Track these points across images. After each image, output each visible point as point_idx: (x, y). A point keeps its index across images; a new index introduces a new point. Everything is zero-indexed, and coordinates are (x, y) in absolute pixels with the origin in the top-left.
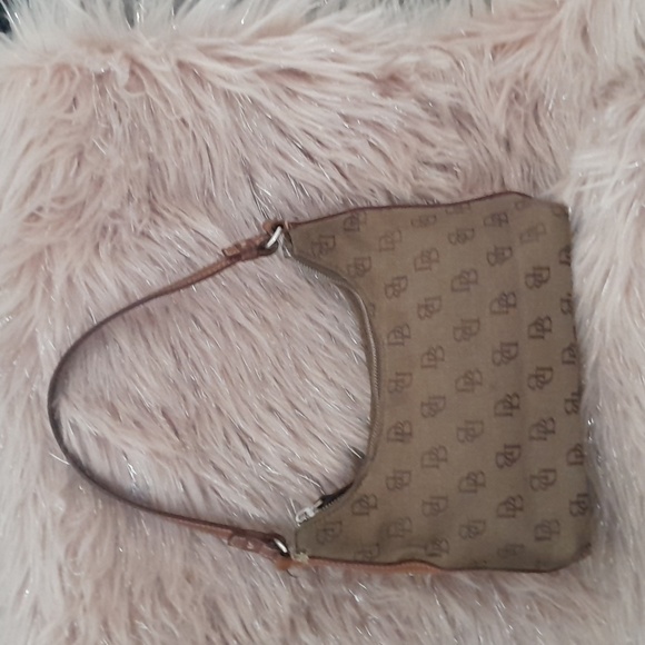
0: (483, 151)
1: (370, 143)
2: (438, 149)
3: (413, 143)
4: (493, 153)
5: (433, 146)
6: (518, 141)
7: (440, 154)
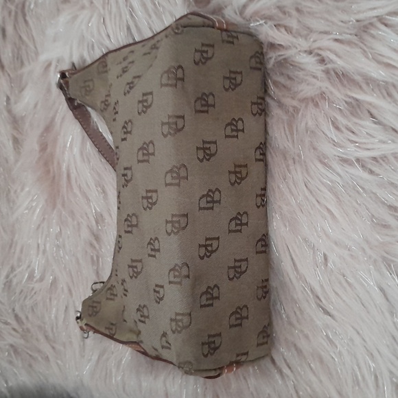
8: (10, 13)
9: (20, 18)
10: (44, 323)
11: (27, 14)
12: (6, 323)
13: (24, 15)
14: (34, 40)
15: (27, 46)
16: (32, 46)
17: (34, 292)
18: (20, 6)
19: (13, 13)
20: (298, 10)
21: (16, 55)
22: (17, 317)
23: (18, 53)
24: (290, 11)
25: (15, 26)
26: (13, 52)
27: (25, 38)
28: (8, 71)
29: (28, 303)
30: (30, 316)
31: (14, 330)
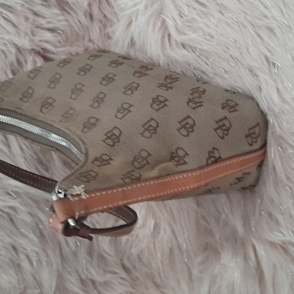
0: (76, 21)
1: (4, 17)
2: (47, 20)
3: (31, 16)
4: (82, 21)
5: (44, 18)
6: (95, 11)
7: (49, 22)
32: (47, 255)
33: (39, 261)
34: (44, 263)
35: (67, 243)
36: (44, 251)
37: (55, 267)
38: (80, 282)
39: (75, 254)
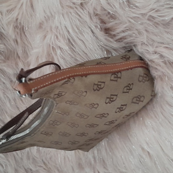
8: (18, 33)
9: (23, 34)
10: (56, 164)
11: (25, 32)
12: (41, 166)
13: (24, 33)
14: (30, 43)
15: (28, 46)
16: (30, 46)
17: (49, 152)
18: (21, 29)
19: (19, 33)
20: (146, 31)
21: (24, 51)
22: (44, 163)
23: (25, 50)
24: (143, 31)
25: (21, 38)
26: (22, 50)
27: (26, 43)
28: (22, 59)
29: (48, 156)
30: (50, 162)
31: (44, 169)
32: (9, 161)
33: (6, 165)
34: (8, 165)
35: (17, 154)
36: (7, 160)
37: (13, 166)
38: (25, 171)
39: (22, 159)
